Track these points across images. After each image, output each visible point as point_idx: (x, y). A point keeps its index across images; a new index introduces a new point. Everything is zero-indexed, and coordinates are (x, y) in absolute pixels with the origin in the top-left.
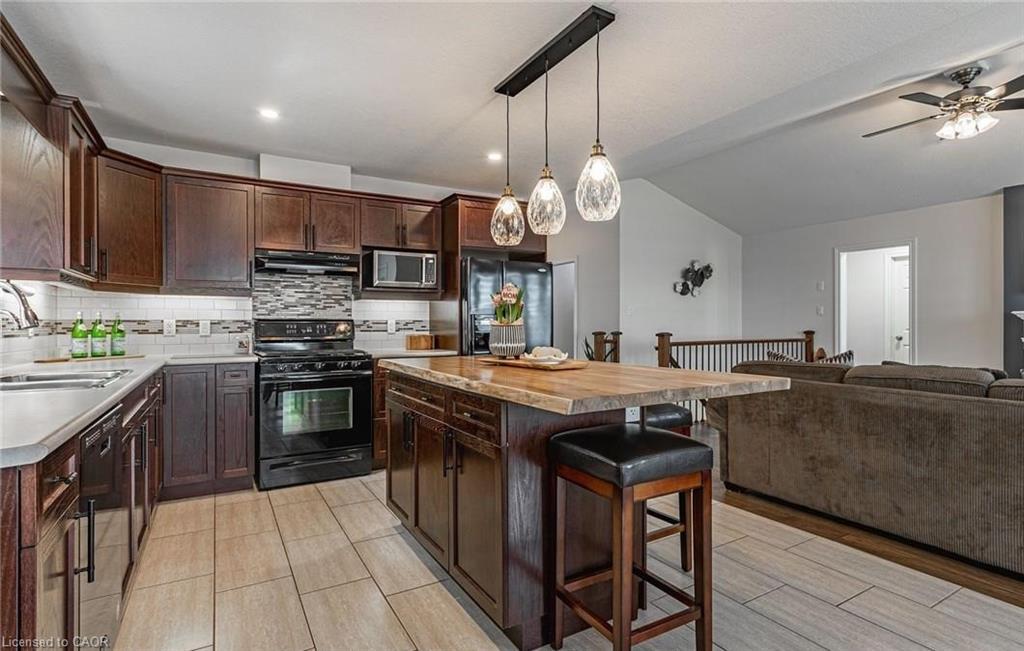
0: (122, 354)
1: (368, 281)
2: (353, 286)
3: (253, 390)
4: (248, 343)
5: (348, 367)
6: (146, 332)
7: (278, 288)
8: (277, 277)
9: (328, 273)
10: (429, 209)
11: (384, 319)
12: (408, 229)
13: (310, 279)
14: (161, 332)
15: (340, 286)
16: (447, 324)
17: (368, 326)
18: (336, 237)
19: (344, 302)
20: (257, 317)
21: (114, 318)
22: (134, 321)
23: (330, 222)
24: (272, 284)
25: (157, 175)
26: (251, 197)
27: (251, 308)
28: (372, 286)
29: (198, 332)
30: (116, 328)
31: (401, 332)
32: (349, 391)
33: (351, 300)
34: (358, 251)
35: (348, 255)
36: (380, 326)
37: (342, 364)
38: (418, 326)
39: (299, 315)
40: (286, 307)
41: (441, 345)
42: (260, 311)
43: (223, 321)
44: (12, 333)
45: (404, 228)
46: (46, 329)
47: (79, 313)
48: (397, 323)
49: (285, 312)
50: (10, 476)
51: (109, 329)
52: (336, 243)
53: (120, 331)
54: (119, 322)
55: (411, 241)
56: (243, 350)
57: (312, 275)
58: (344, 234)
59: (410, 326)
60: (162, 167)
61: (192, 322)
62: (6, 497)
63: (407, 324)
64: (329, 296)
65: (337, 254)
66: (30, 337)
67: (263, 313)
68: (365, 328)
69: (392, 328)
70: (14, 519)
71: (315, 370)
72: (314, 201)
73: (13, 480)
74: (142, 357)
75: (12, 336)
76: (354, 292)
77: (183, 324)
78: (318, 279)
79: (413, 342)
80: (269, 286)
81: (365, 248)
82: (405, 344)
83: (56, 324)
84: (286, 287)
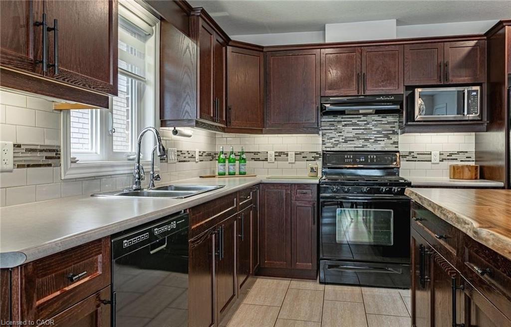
0: (245, 174)
1: (411, 116)
2: (400, 122)
3: (316, 205)
4: (317, 169)
5: (389, 192)
6: (258, 160)
7: (340, 126)
8: (339, 118)
9: (378, 112)
10: (473, 43)
11: (428, 150)
12: (450, 66)
13: (363, 118)
14: (266, 160)
15: (389, 123)
16: (494, 155)
17: (412, 157)
18: (382, 81)
19: (391, 136)
20: (325, 149)
21: (241, 151)
22: (253, 152)
23: (377, 69)
24: (335, 124)
25: (261, 53)
26: (318, 57)
27: (321, 142)
28: (414, 121)
29: (287, 160)
30: (241, 157)
31: (445, 162)
32: (390, 212)
33: (398, 134)
34: (401, 91)
35: (392, 95)
36: (425, 157)
37: (384, 189)
38: (463, 157)
39: (355, 147)
40: (346, 142)
41: (486, 175)
42: (328, 145)
43: (303, 152)
44: (185, 159)
45: (446, 65)
46: (208, 157)
47: (221, 147)
48: (440, 154)
49: (345, 145)
50: (6, 275)
51: (238, 158)
52: (383, 86)
53: (243, 159)
54: (243, 153)
55: (453, 76)
56: (313, 174)
57: (365, 115)
58: (389, 78)
59: (454, 157)
60: (263, 47)
61: (283, 153)
62: (3, 290)
63: (451, 155)
64: (379, 132)
65: (382, 95)
66: (197, 162)
67: (329, 146)
68: (410, 158)
69: (435, 158)
70: (7, 309)
71: (362, 192)
72: (364, 54)
73: (7, 277)
74: (255, 176)
75: (184, 161)
76: (400, 127)
77: (279, 154)
78: (369, 118)
79: (456, 172)
80: (333, 125)
81: (408, 88)
82: (448, 174)
83: (215, 154)
84: (346, 125)
